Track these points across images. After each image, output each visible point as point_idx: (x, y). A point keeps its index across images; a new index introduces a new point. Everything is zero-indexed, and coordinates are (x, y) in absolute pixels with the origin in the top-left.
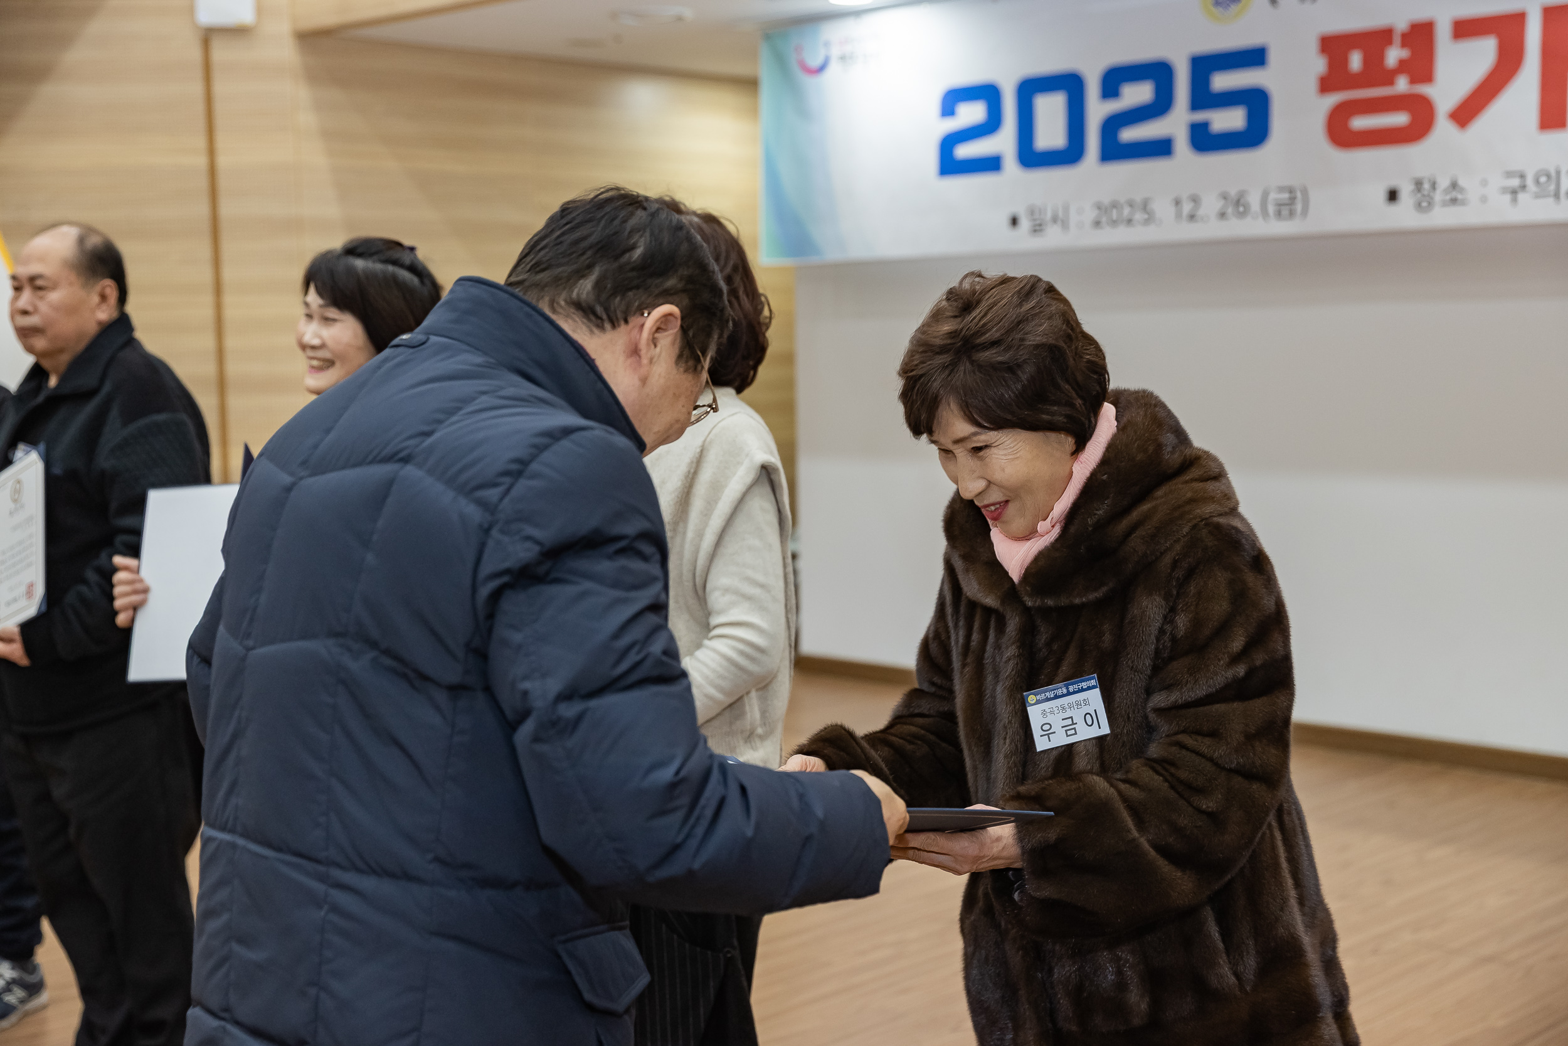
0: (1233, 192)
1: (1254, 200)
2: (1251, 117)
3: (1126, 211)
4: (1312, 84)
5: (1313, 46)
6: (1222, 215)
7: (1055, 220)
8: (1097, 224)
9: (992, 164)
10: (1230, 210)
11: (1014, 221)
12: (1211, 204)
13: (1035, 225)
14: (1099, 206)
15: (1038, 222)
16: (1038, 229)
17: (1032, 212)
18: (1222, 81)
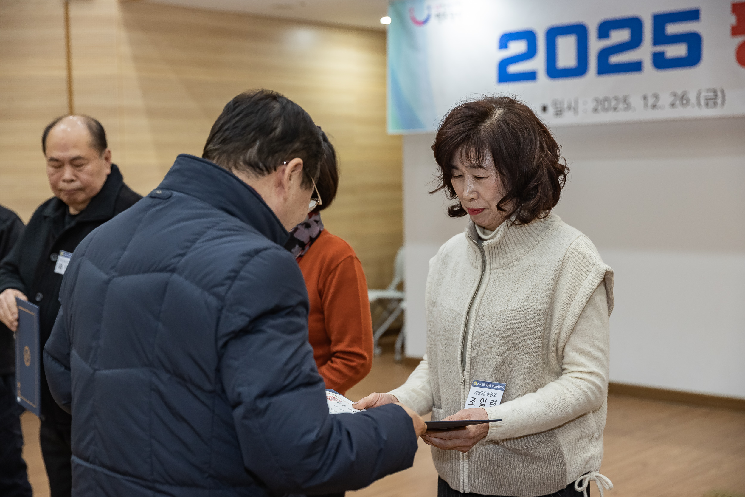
0: (679, 92)
1: (692, 97)
2: (690, 50)
3: (613, 103)
4: (728, 31)
5: (729, 8)
6: (673, 105)
7: (569, 108)
8: (596, 110)
9: (531, 76)
10: (678, 102)
11: (544, 109)
12: (666, 99)
13: (557, 111)
14: (597, 100)
15: (559, 109)
16: (559, 113)
17: (555, 103)
18: (672, 29)
